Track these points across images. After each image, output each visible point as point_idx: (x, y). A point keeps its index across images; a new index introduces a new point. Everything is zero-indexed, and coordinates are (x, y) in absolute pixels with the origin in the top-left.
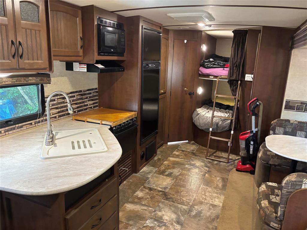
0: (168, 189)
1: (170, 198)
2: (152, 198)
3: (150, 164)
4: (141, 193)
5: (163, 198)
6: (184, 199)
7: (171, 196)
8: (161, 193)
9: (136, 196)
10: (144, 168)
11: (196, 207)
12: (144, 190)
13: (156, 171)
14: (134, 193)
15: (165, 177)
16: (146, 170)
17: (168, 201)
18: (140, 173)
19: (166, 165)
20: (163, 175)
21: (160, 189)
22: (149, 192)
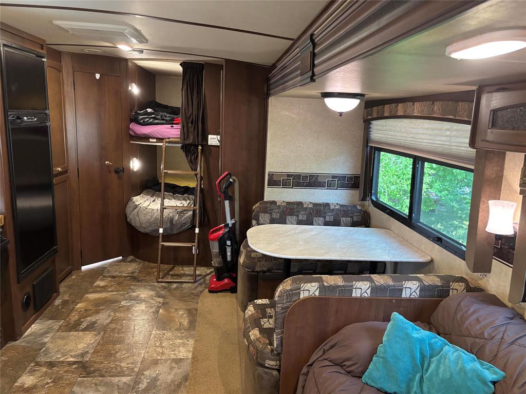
0: (89, 355)
1: (94, 371)
2: (56, 381)
3: (46, 315)
4: (32, 378)
5: (81, 374)
6: (123, 364)
7: (96, 366)
8: (74, 366)
9: (19, 386)
10: (33, 326)
11: (147, 373)
12: (38, 370)
13: (60, 326)
14: (15, 381)
15: (81, 333)
16: (38, 329)
17: (91, 377)
18: (25, 337)
19: (80, 311)
20: (76, 331)
21: (72, 359)
22: (50, 371)
